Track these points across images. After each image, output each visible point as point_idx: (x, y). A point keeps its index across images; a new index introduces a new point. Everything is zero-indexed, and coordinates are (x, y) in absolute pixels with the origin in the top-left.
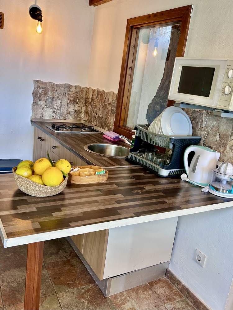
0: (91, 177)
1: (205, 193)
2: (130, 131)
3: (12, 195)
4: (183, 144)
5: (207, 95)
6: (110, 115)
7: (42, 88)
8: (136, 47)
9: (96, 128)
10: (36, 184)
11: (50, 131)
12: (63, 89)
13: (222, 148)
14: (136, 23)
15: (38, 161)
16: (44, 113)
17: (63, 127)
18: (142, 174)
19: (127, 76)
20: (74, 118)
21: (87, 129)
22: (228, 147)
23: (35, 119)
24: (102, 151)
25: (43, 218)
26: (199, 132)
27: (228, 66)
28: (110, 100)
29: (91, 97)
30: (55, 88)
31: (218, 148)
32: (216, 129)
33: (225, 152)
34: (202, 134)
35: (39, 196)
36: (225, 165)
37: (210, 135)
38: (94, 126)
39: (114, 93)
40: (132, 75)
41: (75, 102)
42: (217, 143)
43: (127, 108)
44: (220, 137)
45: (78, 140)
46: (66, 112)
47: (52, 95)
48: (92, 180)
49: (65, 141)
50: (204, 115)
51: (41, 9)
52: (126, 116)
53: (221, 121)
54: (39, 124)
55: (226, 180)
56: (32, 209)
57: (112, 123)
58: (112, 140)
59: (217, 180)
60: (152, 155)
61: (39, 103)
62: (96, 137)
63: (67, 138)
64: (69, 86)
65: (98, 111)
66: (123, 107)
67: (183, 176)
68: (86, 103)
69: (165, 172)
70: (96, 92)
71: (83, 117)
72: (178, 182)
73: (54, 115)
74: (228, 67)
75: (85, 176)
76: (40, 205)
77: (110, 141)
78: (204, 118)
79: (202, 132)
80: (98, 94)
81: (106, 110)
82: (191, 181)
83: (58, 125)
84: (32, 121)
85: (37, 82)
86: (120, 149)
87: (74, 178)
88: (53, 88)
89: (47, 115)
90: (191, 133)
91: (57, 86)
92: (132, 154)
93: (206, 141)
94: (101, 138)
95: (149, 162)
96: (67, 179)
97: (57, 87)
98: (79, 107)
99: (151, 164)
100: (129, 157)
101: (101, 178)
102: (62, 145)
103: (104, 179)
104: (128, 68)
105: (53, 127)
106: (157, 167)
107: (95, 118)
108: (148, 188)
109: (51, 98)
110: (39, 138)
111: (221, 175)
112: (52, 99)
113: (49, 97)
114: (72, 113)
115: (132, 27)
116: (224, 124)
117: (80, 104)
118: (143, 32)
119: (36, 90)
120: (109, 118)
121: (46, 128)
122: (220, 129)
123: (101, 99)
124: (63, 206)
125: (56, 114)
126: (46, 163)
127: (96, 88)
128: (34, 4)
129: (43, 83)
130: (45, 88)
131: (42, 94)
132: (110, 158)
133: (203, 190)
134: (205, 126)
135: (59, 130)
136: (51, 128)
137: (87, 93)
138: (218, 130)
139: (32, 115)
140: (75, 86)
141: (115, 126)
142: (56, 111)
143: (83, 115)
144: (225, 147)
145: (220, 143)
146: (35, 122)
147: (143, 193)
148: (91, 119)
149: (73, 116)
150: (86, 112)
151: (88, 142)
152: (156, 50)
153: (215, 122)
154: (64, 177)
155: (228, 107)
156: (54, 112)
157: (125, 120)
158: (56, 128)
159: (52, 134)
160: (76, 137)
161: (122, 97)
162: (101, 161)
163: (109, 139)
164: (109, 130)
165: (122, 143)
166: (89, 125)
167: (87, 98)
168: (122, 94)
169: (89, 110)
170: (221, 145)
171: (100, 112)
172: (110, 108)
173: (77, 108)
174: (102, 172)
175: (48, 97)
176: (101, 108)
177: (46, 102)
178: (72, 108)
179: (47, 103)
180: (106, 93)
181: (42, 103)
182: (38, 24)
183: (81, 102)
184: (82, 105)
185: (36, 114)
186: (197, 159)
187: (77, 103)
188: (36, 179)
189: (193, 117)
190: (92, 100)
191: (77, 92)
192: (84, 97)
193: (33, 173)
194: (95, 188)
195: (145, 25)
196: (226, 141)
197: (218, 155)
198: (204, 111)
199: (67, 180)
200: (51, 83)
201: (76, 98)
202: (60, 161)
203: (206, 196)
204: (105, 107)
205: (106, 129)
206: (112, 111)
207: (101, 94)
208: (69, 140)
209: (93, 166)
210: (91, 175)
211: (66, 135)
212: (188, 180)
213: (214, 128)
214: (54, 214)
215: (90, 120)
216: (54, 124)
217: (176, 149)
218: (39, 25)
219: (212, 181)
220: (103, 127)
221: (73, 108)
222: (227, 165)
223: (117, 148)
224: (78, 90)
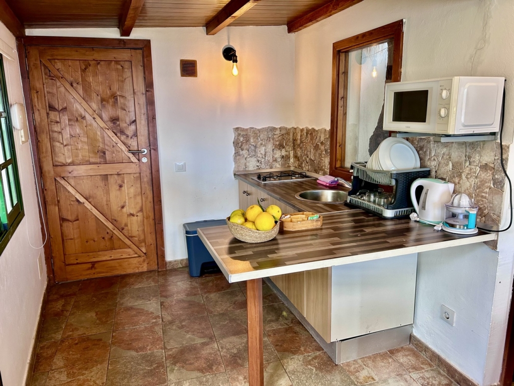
0: (304, 222)
1: (438, 231)
2: (349, 172)
3: (228, 243)
4: (408, 179)
5: (424, 120)
6: (323, 156)
7: (243, 136)
8: (346, 73)
9: (308, 174)
10: (250, 230)
11: (256, 183)
12: (266, 133)
13: (456, 178)
14: (342, 47)
15: (249, 208)
16: (247, 164)
17: (270, 177)
18: (362, 217)
19: (339, 108)
20: (282, 166)
21: (297, 176)
22: (464, 176)
23: (238, 171)
24: (317, 198)
25: (260, 259)
26: (429, 162)
27: (441, 86)
28: (322, 139)
29: (299, 138)
30: (257, 133)
31: (452, 179)
32: (448, 157)
33: (461, 182)
34: (432, 165)
35: (253, 242)
36: (458, 197)
37: (441, 165)
38: (307, 172)
39: (325, 130)
40: (345, 106)
41: (281, 146)
42: (450, 173)
43: (343, 146)
44: (453, 165)
45: (288, 189)
46: (272, 159)
47: (255, 142)
48: (306, 225)
49: (274, 191)
50: (431, 142)
51: (236, 48)
52: (343, 155)
53: (452, 146)
54: (243, 176)
55: (461, 214)
56: (250, 252)
57: (327, 166)
58: (328, 185)
59: (454, 216)
60: (375, 196)
61: (241, 152)
62: (310, 184)
63: (275, 188)
64: (274, 129)
65: (309, 153)
66: (338, 145)
67: (413, 216)
68: (294, 146)
69: (389, 213)
70: (305, 131)
71: (292, 164)
72: (408, 223)
73: (258, 164)
74: (442, 88)
75: (298, 222)
76: (256, 250)
77: (326, 186)
78: (432, 146)
79: (432, 163)
80: (307, 133)
81: (319, 151)
82: (421, 220)
83: (265, 175)
84: (235, 174)
85: (237, 129)
86: (338, 194)
87: (286, 225)
88: (255, 133)
89: (251, 165)
90: (419, 165)
91: (259, 130)
92: (352, 198)
93: (438, 172)
94: (316, 184)
95: (372, 205)
96: (278, 223)
97: (259, 132)
98: (286, 151)
99: (374, 206)
100: (348, 201)
101: (315, 224)
102: (271, 196)
103: (318, 225)
104: (340, 98)
105: (259, 178)
106: (381, 208)
107: (307, 162)
108: (368, 230)
109: (253, 145)
110: (245, 192)
111: (455, 208)
112: (255, 147)
113: (252, 145)
114: (279, 160)
115: (339, 52)
116: (455, 149)
117: (287, 148)
118: (353, 55)
119: (236, 138)
120: (322, 160)
121: (251, 180)
122: (452, 156)
123: (311, 139)
124: (278, 249)
125: (261, 163)
126: (257, 209)
127: (304, 127)
128: (227, 44)
129: (243, 130)
130: (246, 135)
131: (244, 143)
132: (327, 204)
133: (435, 228)
134: (434, 155)
135: (265, 181)
136: (257, 180)
137: (294, 133)
138: (450, 158)
139: (235, 167)
140: (280, 128)
141: (331, 168)
142: (260, 159)
143: (292, 160)
144: (460, 176)
145: (453, 173)
146: (238, 175)
147: (362, 235)
148: (302, 164)
149: (280, 163)
150: (296, 157)
151: (299, 190)
152: (374, 70)
153: (445, 150)
154: (276, 222)
155: (447, 131)
156: (258, 161)
157: (343, 160)
158: (262, 179)
159: (259, 185)
160: (286, 186)
161: (335, 134)
162: (316, 208)
163: (325, 184)
164: (324, 174)
165: (341, 187)
166: (299, 171)
167: (295, 140)
168: (335, 130)
169: (299, 154)
170: (455, 175)
171: (312, 154)
172: (322, 148)
173: (284, 153)
174: (316, 216)
175: (250, 144)
176: (312, 150)
177: (248, 150)
178: (278, 154)
179: (250, 151)
180: (317, 131)
181: (245, 152)
182: (233, 65)
183: (288, 146)
184: (289, 149)
185: (239, 166)
186: (426, 194)
187: (284, 147)
188: (249, 225)
189: (419, 147)
190: (301, 142)
191: (283, 135)
192: (291, 140)
193: (246, 220)
194: (309, 233)
195: (353, 47)
196: (461, 169)
197: (451, 186)
198: (432, 138)
199: (279, 225)
200: (253, 128)
201: (282, 142)
202: (270, 207)
203: (440, 234)
204: (316, 148)
205: (321, 173)
206: (326, 151)
207: (311, 133)
208: (278, 190)
209: (305, 212)
210: (303, 220)
211: (274, 185)
212: (418, 219)
213: (445, 156)
214: (270, 256)
215: (300, 166)
216: (260, 175)
217: (399, 185)
218: (235, 66)
219: (445, 218)
220: (316, 171)
221: (280, 154)
222: (461, 197)
223: (334, 193)
224: (283, 132)
